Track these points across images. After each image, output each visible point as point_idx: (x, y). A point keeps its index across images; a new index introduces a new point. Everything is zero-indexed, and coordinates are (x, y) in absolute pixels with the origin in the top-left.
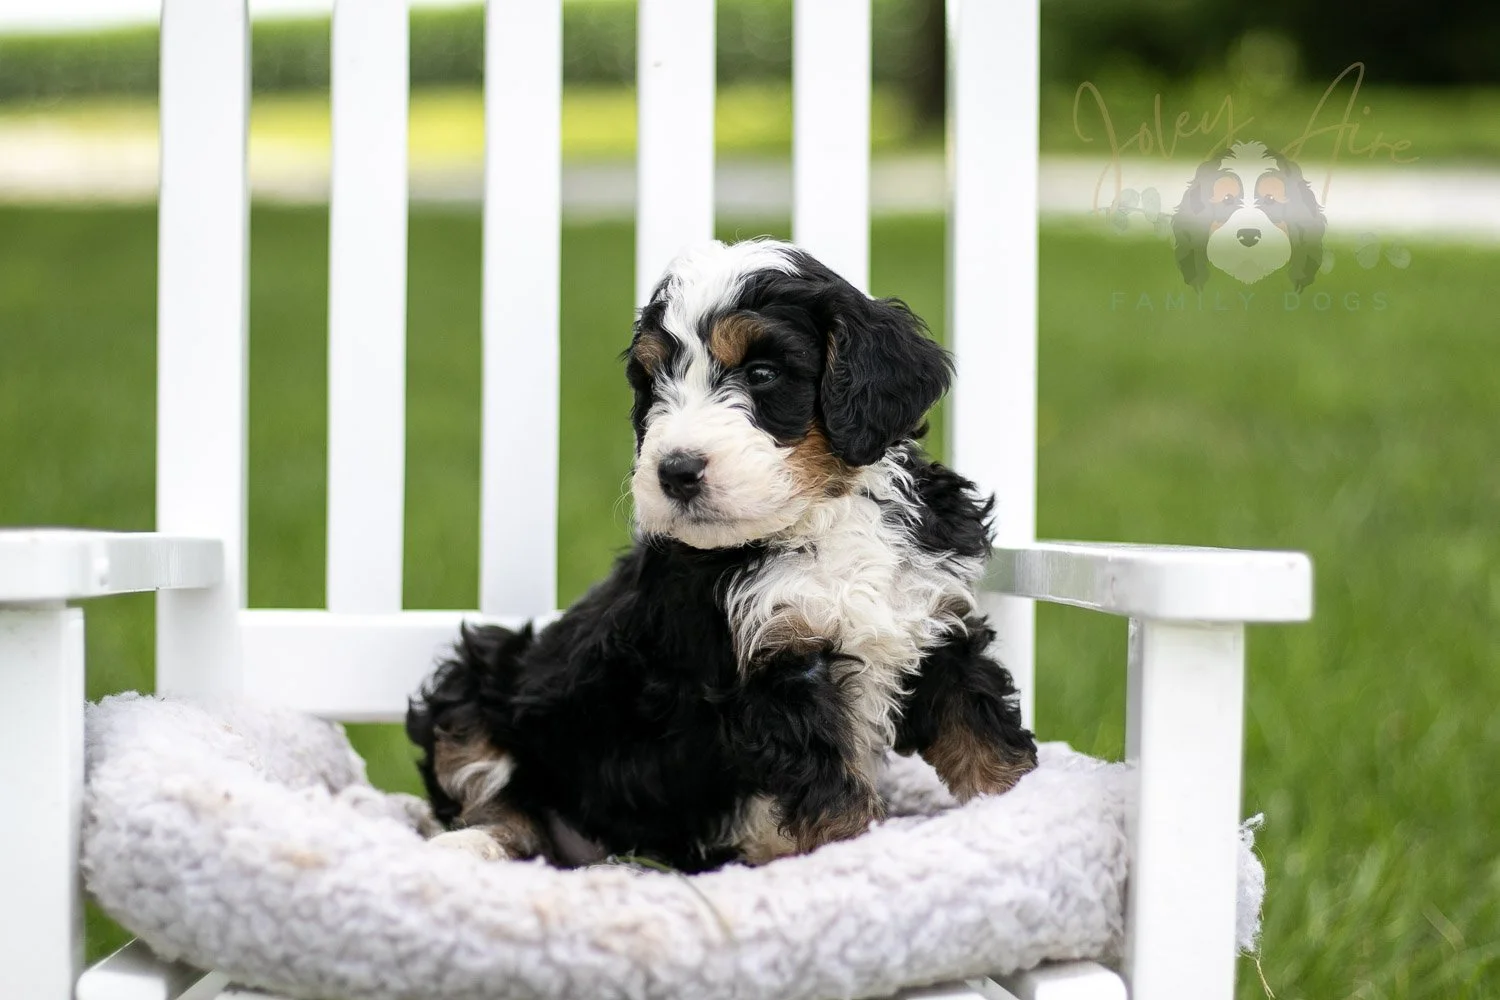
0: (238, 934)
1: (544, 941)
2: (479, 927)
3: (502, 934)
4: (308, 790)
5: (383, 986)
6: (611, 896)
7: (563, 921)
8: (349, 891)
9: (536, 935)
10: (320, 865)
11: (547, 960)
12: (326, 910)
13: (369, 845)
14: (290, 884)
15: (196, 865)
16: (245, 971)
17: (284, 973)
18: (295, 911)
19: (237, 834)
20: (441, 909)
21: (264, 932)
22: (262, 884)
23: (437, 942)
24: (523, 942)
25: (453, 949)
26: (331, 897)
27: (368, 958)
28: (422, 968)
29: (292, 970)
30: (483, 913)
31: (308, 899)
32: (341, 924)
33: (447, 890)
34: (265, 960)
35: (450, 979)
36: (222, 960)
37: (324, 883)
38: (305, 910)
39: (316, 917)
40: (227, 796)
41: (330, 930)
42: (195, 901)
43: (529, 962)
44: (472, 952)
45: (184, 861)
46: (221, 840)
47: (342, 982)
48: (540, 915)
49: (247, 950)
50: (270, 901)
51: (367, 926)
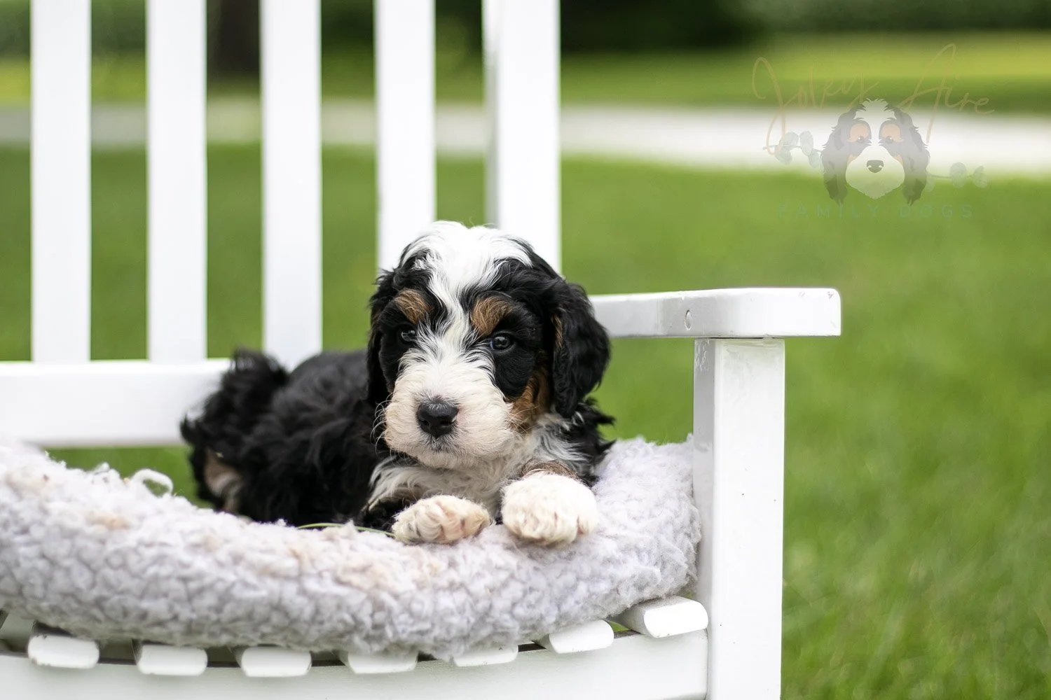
0: (60, 582)
1: (299, 577)
2: (251, 566)
3: (268, 572)
4: (105, 475)
5: (175, 618)
6: (345, 544)
7: (312, 561)
8: (149, 545)
9: (294, 573)
10: (126, 526)
11: (303, 592)
12: (133, 560)
13: (160, 512)
14: (103, 542)
15: (25, 531)
16: (62, 613)
17: (96, 612)
18: (107, 560)
19: (56, 506)
20: (222, 555)
21: (82, 579)
22: (80, 542)
23: (220, 580)
24: (287, 578)
25: (233, 585)
26: (135, 550)
27: (166, 595)
28: (209, 600)
29: (102, 609)
30: (254, 557)
31: (117, 552)
32: (144, 571)
33: (227, 541)
34: (79, 602)
35: (228, 608)
36: (45, 605)
37: (131, 539)
38: (116, 561)
39: (124, 566)
40: (46, 478)
41: (134, 576)
42: (26, 558)
43: (289, 592)
44: (246, 585)
45: (13, 528)
46: (45, 512)
47: (144, 615)
48: (296, 556)
49: (65, 595)
50: (86, 556)
51: (165, 571)
